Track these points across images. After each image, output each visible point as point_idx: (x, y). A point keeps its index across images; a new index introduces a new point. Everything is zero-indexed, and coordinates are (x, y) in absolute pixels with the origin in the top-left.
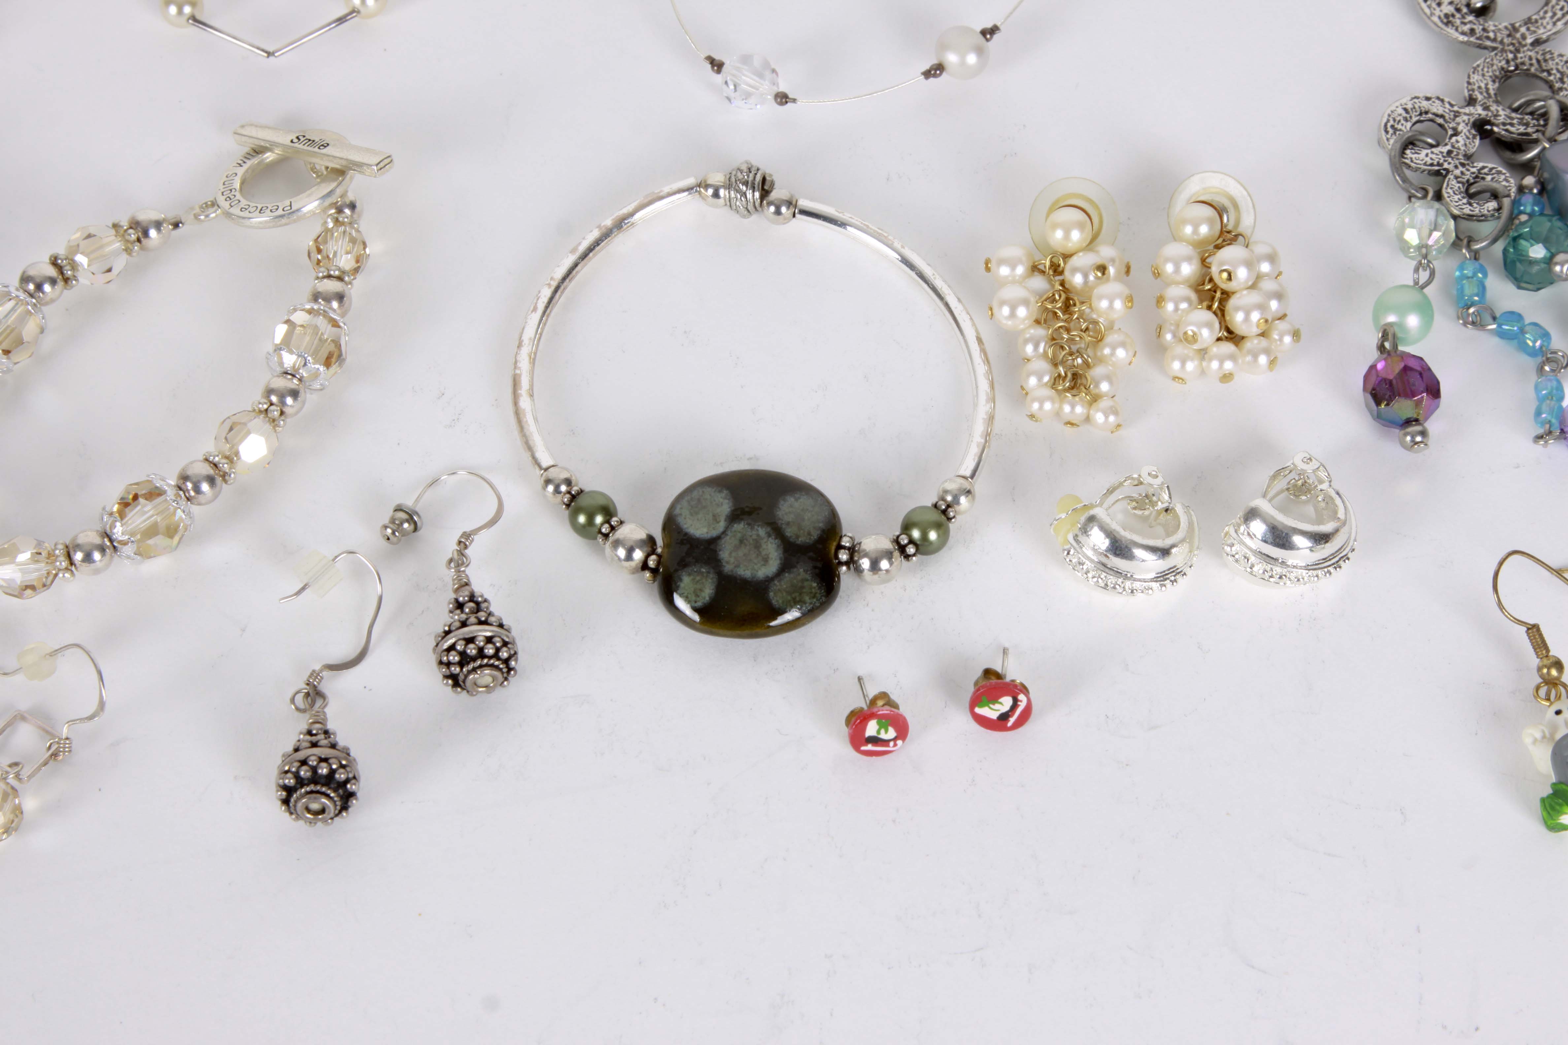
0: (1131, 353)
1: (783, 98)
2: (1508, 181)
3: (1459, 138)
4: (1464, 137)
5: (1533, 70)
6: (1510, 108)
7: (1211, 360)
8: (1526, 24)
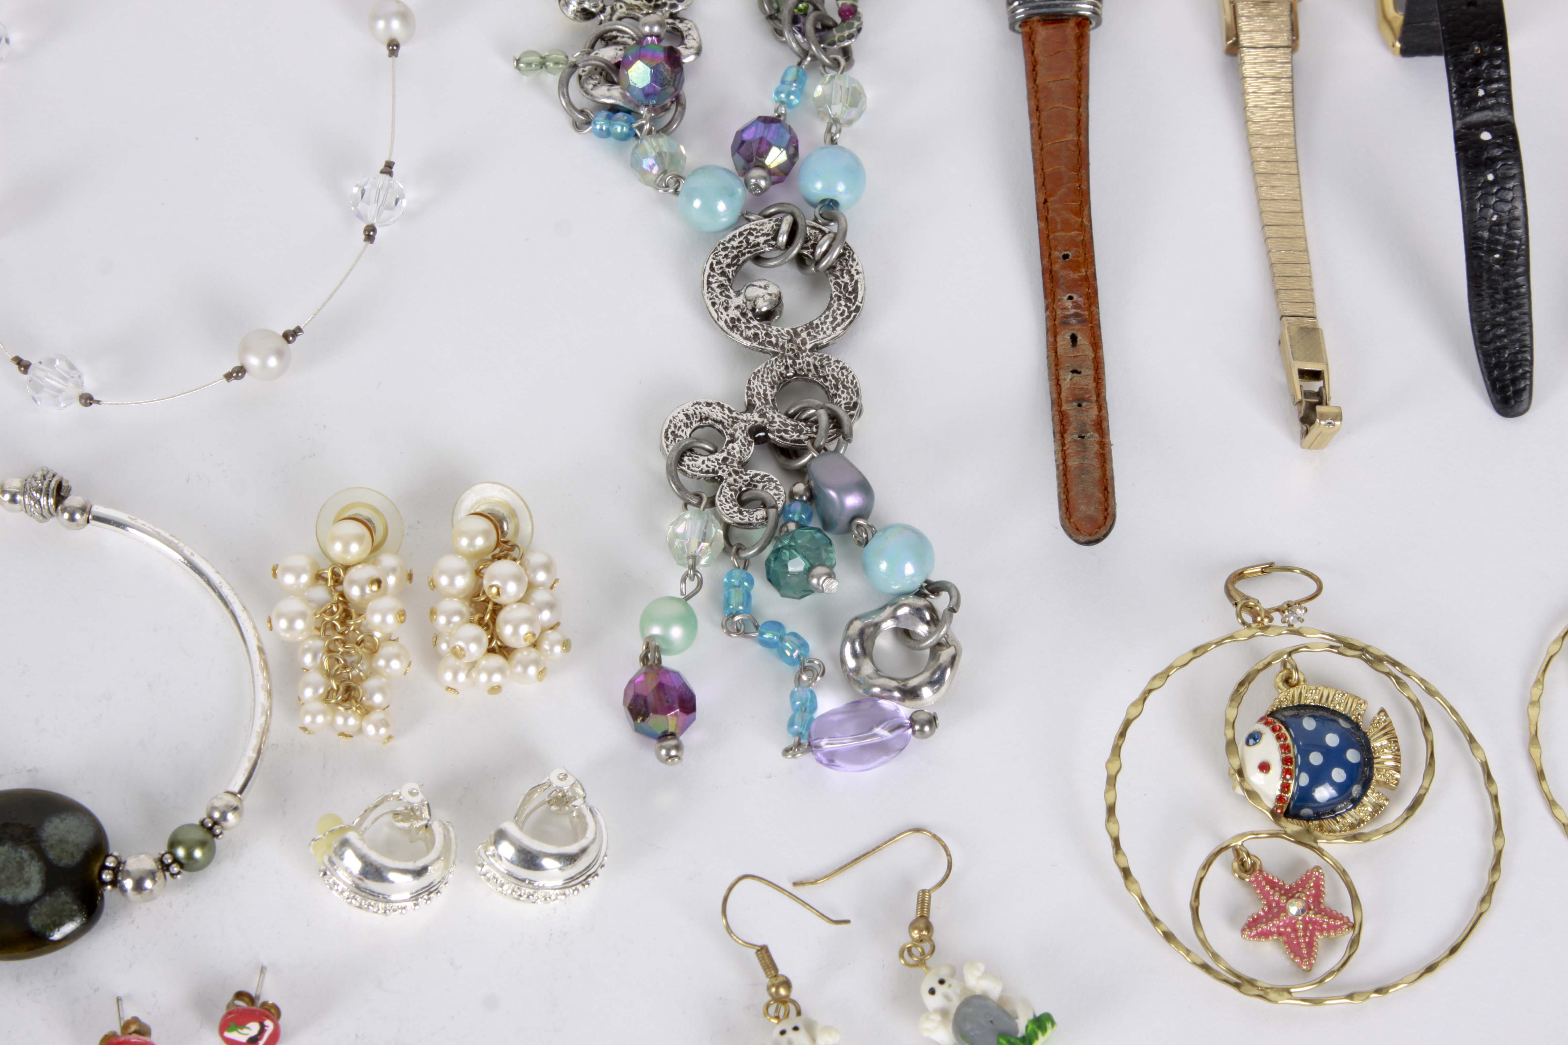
0: (406, 664)
1: (87, 400)
2: (777, 489)
3: (735, 445)
4: (740, 444)
5: (810, 375)
6: (786, 414)
7: (479, 673)
8: (807, 329)
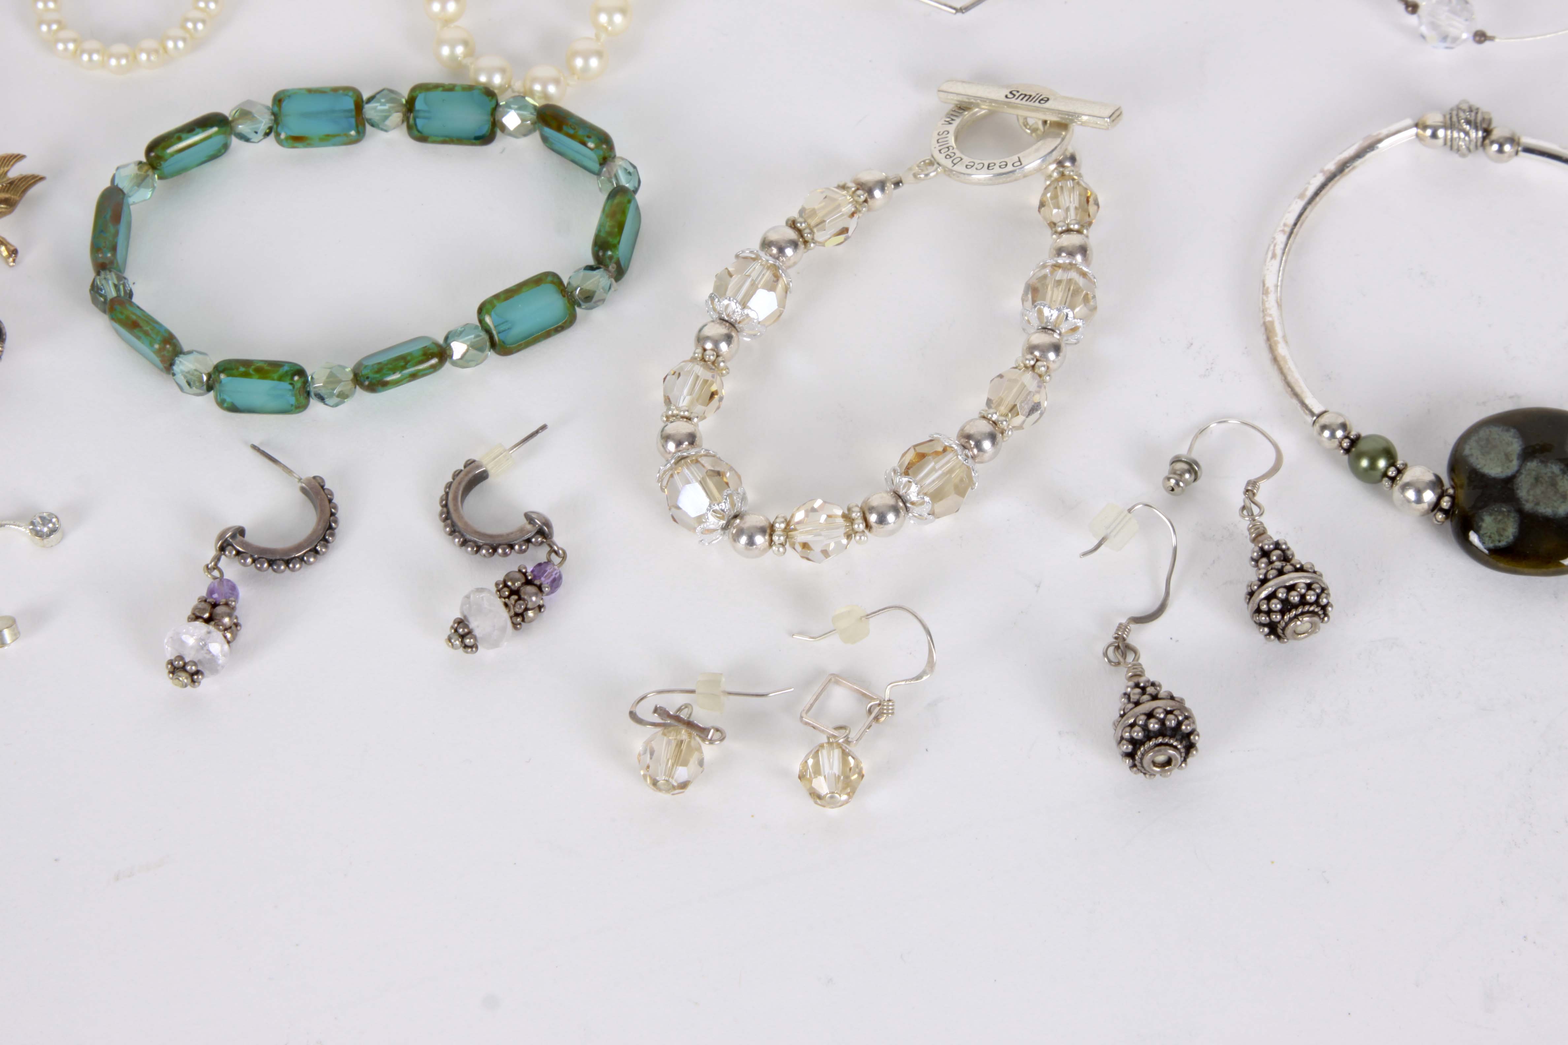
1: (1481, 37)
